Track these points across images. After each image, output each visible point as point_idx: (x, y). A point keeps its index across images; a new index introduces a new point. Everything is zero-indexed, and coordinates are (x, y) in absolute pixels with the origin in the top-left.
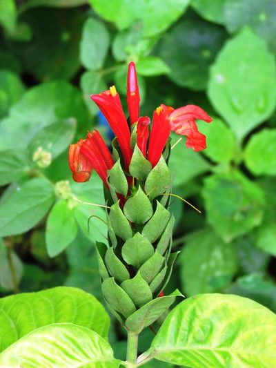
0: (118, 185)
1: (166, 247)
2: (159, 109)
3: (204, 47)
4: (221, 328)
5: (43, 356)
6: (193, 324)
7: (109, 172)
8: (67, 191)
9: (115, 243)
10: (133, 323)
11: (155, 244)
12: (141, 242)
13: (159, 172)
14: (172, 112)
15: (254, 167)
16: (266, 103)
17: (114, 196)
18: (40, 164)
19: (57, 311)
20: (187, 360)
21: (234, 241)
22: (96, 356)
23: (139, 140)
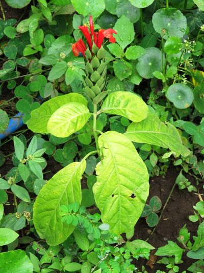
0: (88, 56)
1: (104, 75)
2: (100, 30)
4: (123, 102)
5: (67, 113)
6: (114, 101)
7: (85, 52)
8: (71, 65)
9: (88, 75)
10: (95, 101)
11: (101, 75)
12: (97, 73)
13: (101, 50)
14: (104, 31)
15: (128, 57)
16: (131, 38)
17: (87, 59)
18: (62, 57)
19: (70, 100)
20: (113, 112)
21: (123, 81)
22: (84, 112)
23: (95, 40)
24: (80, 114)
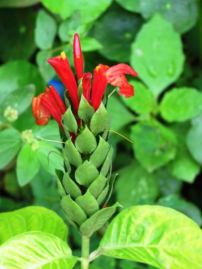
0: (70, 125)
1: (107, 171)
2: (98, 68)
3: (126, 31)
4: (151, 230)
5: (19, 256)
6: (130, 228)
7: (63, 117)
8: (30, 137)
9: (70, 169)
10: (85, 229)
11: (99, 169)
12: (89, 167)
13: (100, 114)
14: (108, 69)
16: (174, 69)
17: (68, 134)
18: (10, 119)
19: (28, 224)
20: (127, 255)
22: (59, 254)
23: (85, 91)
24: (51, 259)
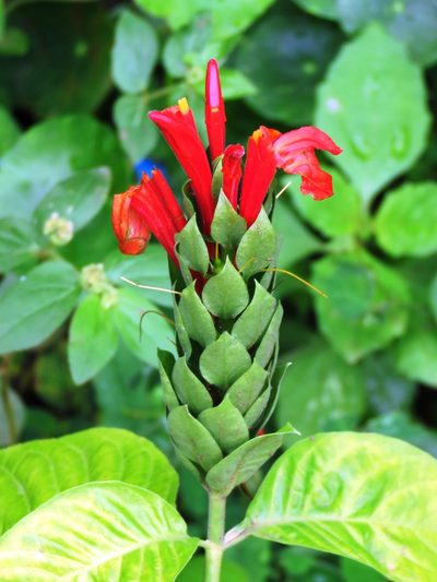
0: (193, 257)
1: (269, 356)
2: (257, 134)
5: (75, 533)
6: (312, 481)
7: (178, 237)
8: (99, 280)
9: (188, 351)
10: (218, 479)
11: (252, 351)
12: (231, 346)
13: (258, 234)
14: (277, 138)
16: (407, 142)
18: (55, 240)
19: (92, 466)
20: (304, 537)
22: (158, 531)
23: (227, 184)
24: (141, 542)
